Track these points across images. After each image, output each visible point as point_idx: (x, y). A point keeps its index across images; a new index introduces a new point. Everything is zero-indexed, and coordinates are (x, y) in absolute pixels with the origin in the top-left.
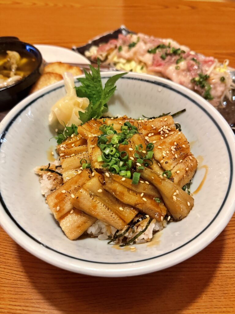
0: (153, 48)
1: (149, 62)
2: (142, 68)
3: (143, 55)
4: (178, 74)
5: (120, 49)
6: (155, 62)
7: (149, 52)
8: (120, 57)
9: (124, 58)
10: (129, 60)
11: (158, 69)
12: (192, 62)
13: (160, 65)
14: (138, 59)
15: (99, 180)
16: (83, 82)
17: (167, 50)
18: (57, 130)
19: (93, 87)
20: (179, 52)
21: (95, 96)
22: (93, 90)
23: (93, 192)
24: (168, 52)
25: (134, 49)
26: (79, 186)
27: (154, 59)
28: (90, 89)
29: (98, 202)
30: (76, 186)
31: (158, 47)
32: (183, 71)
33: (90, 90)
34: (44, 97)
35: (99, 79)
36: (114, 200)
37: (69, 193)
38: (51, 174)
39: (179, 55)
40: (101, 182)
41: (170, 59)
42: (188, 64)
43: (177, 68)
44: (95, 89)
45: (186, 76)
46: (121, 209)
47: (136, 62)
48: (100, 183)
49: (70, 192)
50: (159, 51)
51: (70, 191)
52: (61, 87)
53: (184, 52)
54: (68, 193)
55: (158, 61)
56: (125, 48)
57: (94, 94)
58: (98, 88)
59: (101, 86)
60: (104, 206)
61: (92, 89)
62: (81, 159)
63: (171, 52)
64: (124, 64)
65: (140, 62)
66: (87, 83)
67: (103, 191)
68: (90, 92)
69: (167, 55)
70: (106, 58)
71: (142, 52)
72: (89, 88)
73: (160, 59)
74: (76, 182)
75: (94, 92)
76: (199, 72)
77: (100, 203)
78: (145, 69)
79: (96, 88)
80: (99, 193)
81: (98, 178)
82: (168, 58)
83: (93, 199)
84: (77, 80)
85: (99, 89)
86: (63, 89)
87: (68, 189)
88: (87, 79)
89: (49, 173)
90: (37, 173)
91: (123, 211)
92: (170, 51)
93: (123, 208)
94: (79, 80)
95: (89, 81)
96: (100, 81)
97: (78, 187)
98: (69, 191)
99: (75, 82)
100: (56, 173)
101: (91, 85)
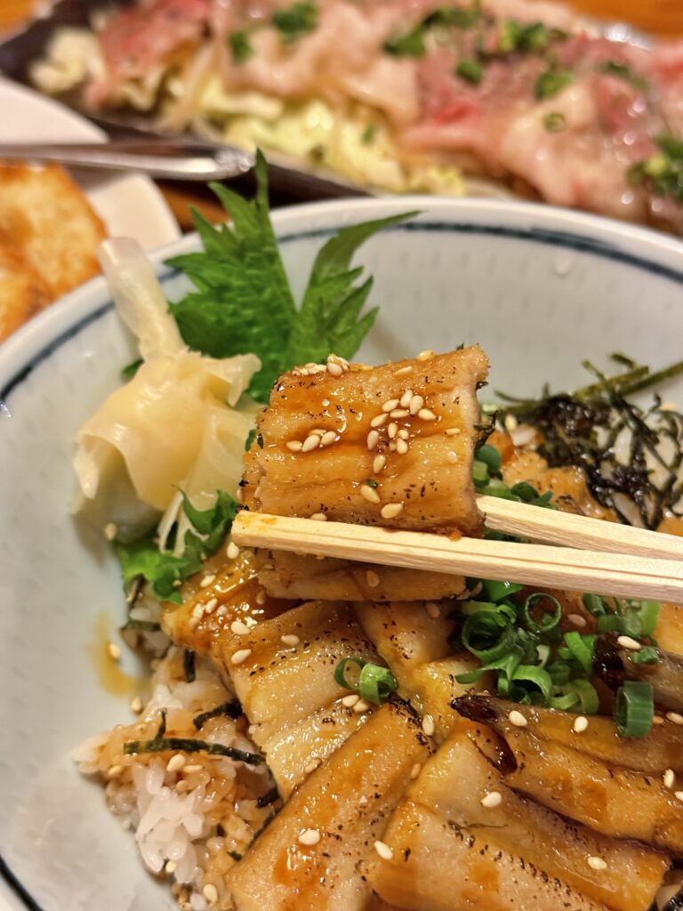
0: (406, 27)
1: (402, 102)
2: (368, 138)
3: (361, 70)
4: (559, 150)
5: (239, 47)
6: (434, 102)
7: (392, 49)
8: (241, 87)
9: (270, 93)
10: (294, 103)
11: (455, 133)
12: (615, 85)
13: (459, 114)
14: (341, 90)
15: (480, 751)
16: (195, 275)
17: (480, 38)
18: (110, 532)
19: (242, 291)
20: (540, 39)
21: (255, 330)
22: (245, 305)
23: (459, 812)
24: (489, 44)
25: (311, 45)
26: (377, 796)
27: (423, 85)
28: (230, 301)
29: (497, 853)
30: (363, 800)
31: (432, 20)
32: (581, 130)
33: (231, 307)
34: (33, 377)
35: (267, 249)
36: (557, 831)
37: (338, 837)
38: (187, 764)
39: (542, 52)
40: (489, 759)
41: (505, 81)
42: (598, 93)
43: (552, 123)
44: (254, 297)
45: (594, 155)
46: (596, 863)
47: (331, 106)
48: (490, 765)
49: (338, 832)
50: (440, 44)
51: (340, 828)
52: (98, 314)
53: (560, 36)
54: (332, 839)
55: (446, 96)
56: (264, 41)
57: (251, 323)
58: (267, 295)
59: (280, 280)
60: (523, 867)
61: (240, 300)
62: (337, 662)
63: (507, 44)
64: (271, 124)
65: (352, 105)
66: (214, 274)
67: (503, 797)
68: (234, 314)
69: (485, 58)
70: (162, 95)
71: (358, 56)
72: (229, 295)
73: (455, 85)
74: (356, 780)
75: (249, 313)
76: (654, 129)
77: (506, 859)
78: (381, 138)
79: (259, 290)
80: (488, 810)
81: (475, 743)
82: (492, 74)
83: (471, 844)
84: (166, 270)
85: (274, 296)
86: (110, 319)
87: (324, 820)
88: (211, 254)
89: (177, 760)
90: (91, 770)
91: (605, 873)
92: (502, 38)
93: (603, 858)
94: (176, 266)
95: (223, 262)
96: (273, 258)
97: (374, 800)
98: (332, 828)
99: (162, 279)
100: (213, 752)
101: (236, 282)
